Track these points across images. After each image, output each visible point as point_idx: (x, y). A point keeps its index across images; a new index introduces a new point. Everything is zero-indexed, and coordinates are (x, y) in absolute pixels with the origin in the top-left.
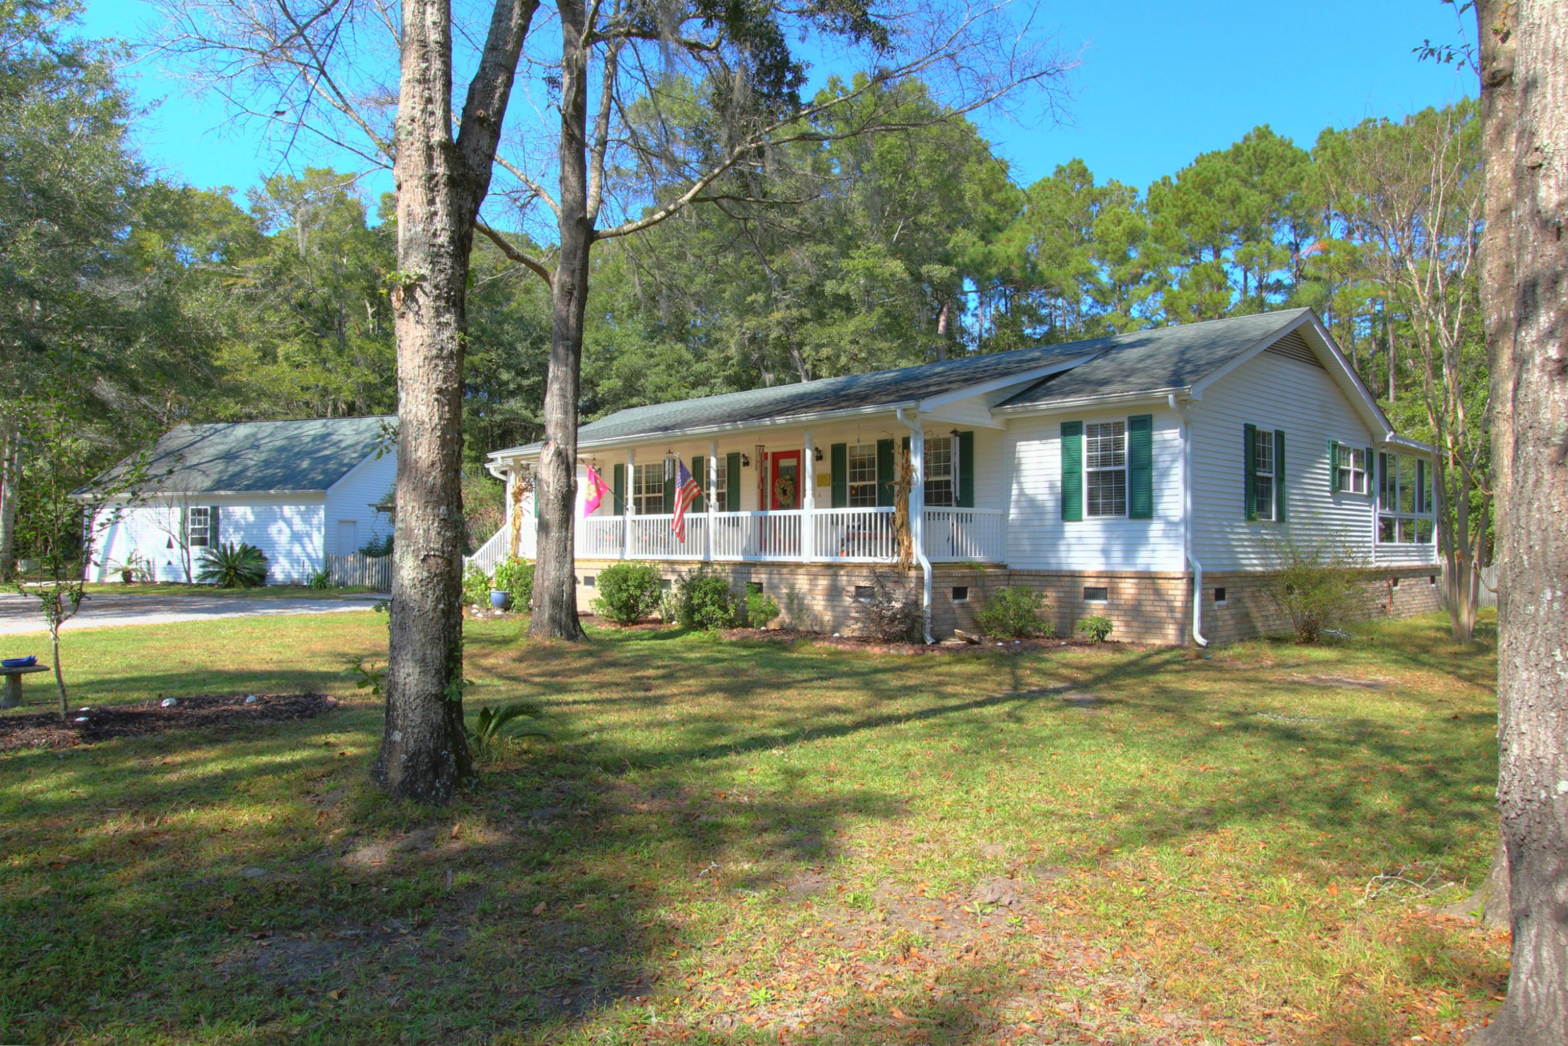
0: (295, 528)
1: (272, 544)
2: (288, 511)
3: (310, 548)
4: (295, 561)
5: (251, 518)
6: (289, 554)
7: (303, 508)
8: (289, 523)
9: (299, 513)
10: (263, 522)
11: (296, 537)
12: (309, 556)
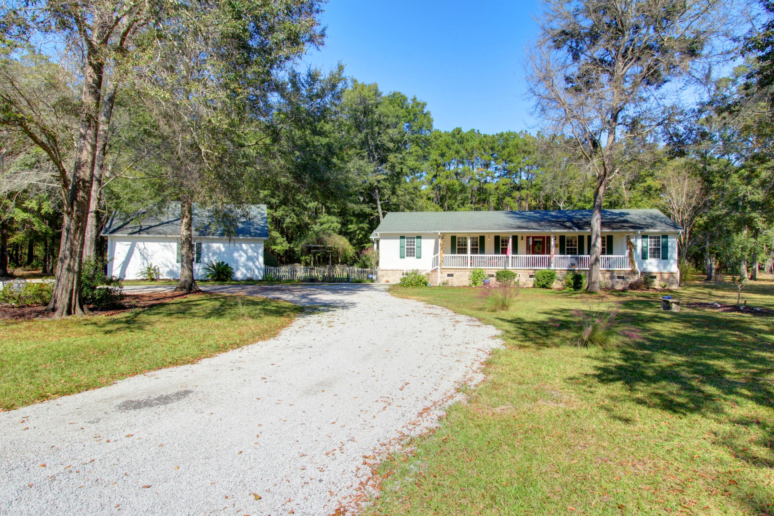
0: (249, 254)
1: (237, 262)
2: (244, 246)
3: (257, 263)
4: (249, 269)
5: (223, 249)
6: (245, 266)
7: (253, 245)
8: (246, 252)
9: (251, 248)
10: (230, 252)
11: (250, 259)
12: (256, 267)
